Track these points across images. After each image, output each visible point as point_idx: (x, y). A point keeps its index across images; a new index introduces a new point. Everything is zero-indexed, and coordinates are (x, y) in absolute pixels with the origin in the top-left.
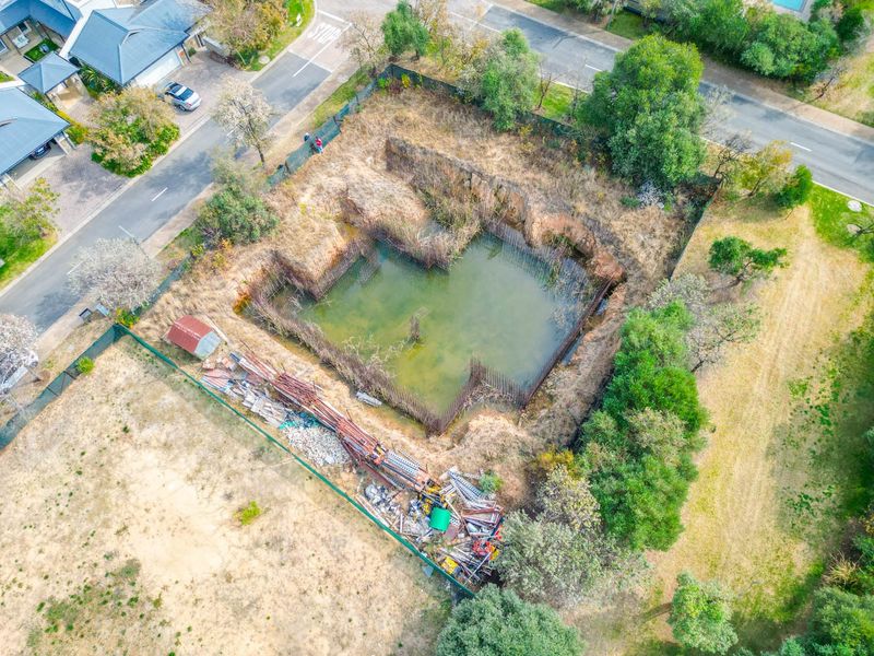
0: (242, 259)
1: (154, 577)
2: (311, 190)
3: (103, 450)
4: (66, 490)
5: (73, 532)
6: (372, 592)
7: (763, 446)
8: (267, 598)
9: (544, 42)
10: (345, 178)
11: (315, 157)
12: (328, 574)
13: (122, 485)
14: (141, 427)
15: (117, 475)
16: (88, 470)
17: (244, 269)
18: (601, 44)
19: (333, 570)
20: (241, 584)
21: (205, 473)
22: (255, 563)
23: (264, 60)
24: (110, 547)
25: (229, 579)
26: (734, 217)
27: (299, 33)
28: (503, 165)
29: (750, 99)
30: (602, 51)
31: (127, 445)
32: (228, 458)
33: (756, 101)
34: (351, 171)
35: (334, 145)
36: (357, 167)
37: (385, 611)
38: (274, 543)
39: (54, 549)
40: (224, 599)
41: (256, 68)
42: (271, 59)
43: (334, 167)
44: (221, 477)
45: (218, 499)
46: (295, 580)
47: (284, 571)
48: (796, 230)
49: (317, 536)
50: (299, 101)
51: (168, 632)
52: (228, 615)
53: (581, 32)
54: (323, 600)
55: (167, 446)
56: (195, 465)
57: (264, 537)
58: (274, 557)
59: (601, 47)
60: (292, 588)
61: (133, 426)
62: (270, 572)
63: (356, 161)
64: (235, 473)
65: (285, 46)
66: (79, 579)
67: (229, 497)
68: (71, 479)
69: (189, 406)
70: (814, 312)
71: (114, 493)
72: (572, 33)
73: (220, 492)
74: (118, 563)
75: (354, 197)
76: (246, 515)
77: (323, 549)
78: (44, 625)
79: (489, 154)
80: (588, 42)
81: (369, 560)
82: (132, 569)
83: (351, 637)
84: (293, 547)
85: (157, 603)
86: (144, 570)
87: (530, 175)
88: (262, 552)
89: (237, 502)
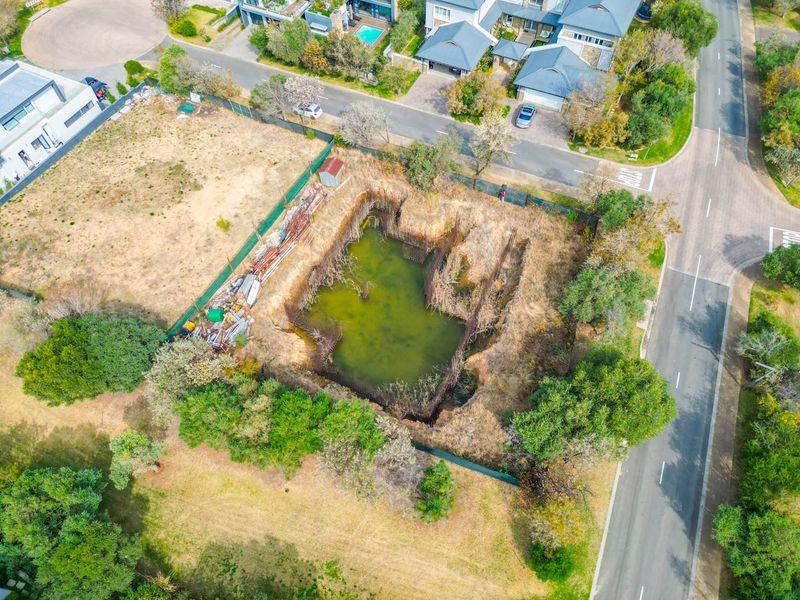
0: (397, 182)
1: (194, 197)
2: (467, 204)
3: (263, 158)
4: (241, 151)
5: (219, 161)
6: (180, 293)
7: (277, 534)
8: (179, 246)
9: (697, 334)
10: (485, 222)
11: (495, 199)
12: (190, 270)
13: (243, 171)
14: (277, 169)
15: (248, 168)
16: (252, 156)
17: (390, 186)
18: (718, 384)
19: (193, 272)
20: (188, 234)
21: (250, 202)
22: (199, 236)
23: (583, 150)
24: (211, 177)
25: (190, 227)
26: (516, 515)
27: (621, 162)
28: (522, 317)
29: (698, 542)
30: (709, 387)
31: (266, 166)
32: (259, 210)
33: (697, 549)
34: (492, 224)
35: (510, 207)
36: (498, 226)
37: (168, 302)
38: (210, 242)
39: (211, 157)
40: (180, 228)
41: (572, 147)
42: (586, 153)
43: (492, 212)
44: (248, 209)
45: (234, 212)
46: (188, 256)
47: (194, 250)
48: (512, 579)
49: (213, 261)
50: (551, 179)
51: (165, 210)
52: (170, 232)
53: (725, 364)
54: (176, 272)
55: (266, 182)
56: (255, 196)
57: (213, 237)
58: (202, 244)
59: (714, 386)
60: (183, 256)
61: (278, 165)
62: (193, 245)
63: (502, 224)
64: (251, 216)
65: (603, 157)
66: (194, 171)
67: (236, 216)
68: (247, 151)
69: (291, 185)
70: (415, 590)
71: (239, 169)
72: (722, 357)
73: (239, 211)
74: (201, 182)
75: (473, 233)
76: (225, 226)
77: (205, 265)
78: (173, 165)
79: (532, 304)
80: (716, 373)
81: (198, 289)
82: (197, 187)
83: (156, 288)
84: (207, 251)
85: (180, 202)
86: (197, 193)
87: (518, 337)
88: (205, 237)
89: (233, 221)
